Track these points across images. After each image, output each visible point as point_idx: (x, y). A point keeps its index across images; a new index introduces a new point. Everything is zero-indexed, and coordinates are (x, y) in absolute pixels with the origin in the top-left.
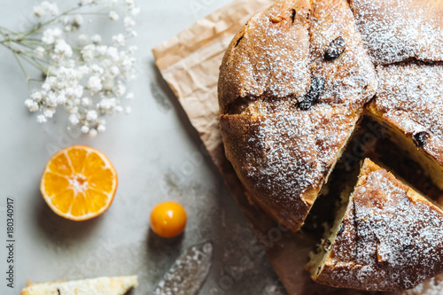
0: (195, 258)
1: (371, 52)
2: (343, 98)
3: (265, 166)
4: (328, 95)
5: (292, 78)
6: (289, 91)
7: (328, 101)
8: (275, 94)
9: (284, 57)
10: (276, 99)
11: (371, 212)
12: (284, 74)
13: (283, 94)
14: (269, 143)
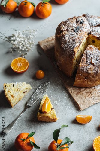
0: (46, 84)
1: (90, 24)
2: (84, 30)
3: (66, 44)
4: (80, 29)
5: (73, 26)
6: (72, 28)
7: (80, 31)
8: (69, 29)
9: (71, 23)
10: (69, 30)
11: (90, 51)
12: (71, 25)
13: (70, 29)
14: (67, 38)
